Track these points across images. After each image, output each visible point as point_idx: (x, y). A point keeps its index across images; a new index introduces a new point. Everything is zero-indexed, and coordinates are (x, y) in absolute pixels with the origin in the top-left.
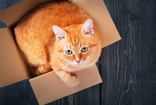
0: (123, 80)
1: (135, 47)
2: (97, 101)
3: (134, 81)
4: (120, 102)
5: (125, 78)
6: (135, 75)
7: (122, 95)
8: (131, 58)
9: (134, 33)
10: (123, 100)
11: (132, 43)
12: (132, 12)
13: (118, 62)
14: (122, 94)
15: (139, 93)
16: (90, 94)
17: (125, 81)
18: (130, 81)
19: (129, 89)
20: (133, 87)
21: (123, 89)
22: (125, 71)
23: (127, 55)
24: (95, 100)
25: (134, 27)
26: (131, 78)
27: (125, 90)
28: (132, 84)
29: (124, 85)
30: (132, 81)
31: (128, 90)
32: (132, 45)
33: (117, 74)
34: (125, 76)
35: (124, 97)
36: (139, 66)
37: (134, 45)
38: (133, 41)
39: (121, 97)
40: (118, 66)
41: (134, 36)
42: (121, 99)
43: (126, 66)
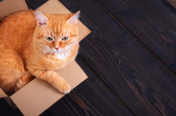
0: (110, 57)
1: (96, 28)
2: (104, 88)
3: (118, 51)
4: (122, 74)
5: (110, 55)
6: (115, 46)
7: (119, 69)
8: (101, 37)
9: (87, 19)
10: (122, 71)
11: (92, 27)
12: (72, 6)
13: (94, 47)
14: (118, 67)
15: (130, 57)
16: (94, 87)
17: (112, 57)
18: (115, 54)
19: (120, 60)
20: (121, 56)
21: (115, 63)
22: (105, 49)
23: (96, 37)
24: (102, 89)
25: (83, 15)
26: (113, 51)
27: (118, 63)
28: (119, 54)
29: (114, 60)
30: (117, 52)
31: (120, 62)
32: (93, 28)
33: (101, 56)
34: (109, 53)
35: (121, 68)
36: (112, 38)
37: (95, 27)
38: (91, 25)
39: (119, 70)
40: (97, 50)
41: (89, 21)
42: (121, 72)
43: (102, 45)
